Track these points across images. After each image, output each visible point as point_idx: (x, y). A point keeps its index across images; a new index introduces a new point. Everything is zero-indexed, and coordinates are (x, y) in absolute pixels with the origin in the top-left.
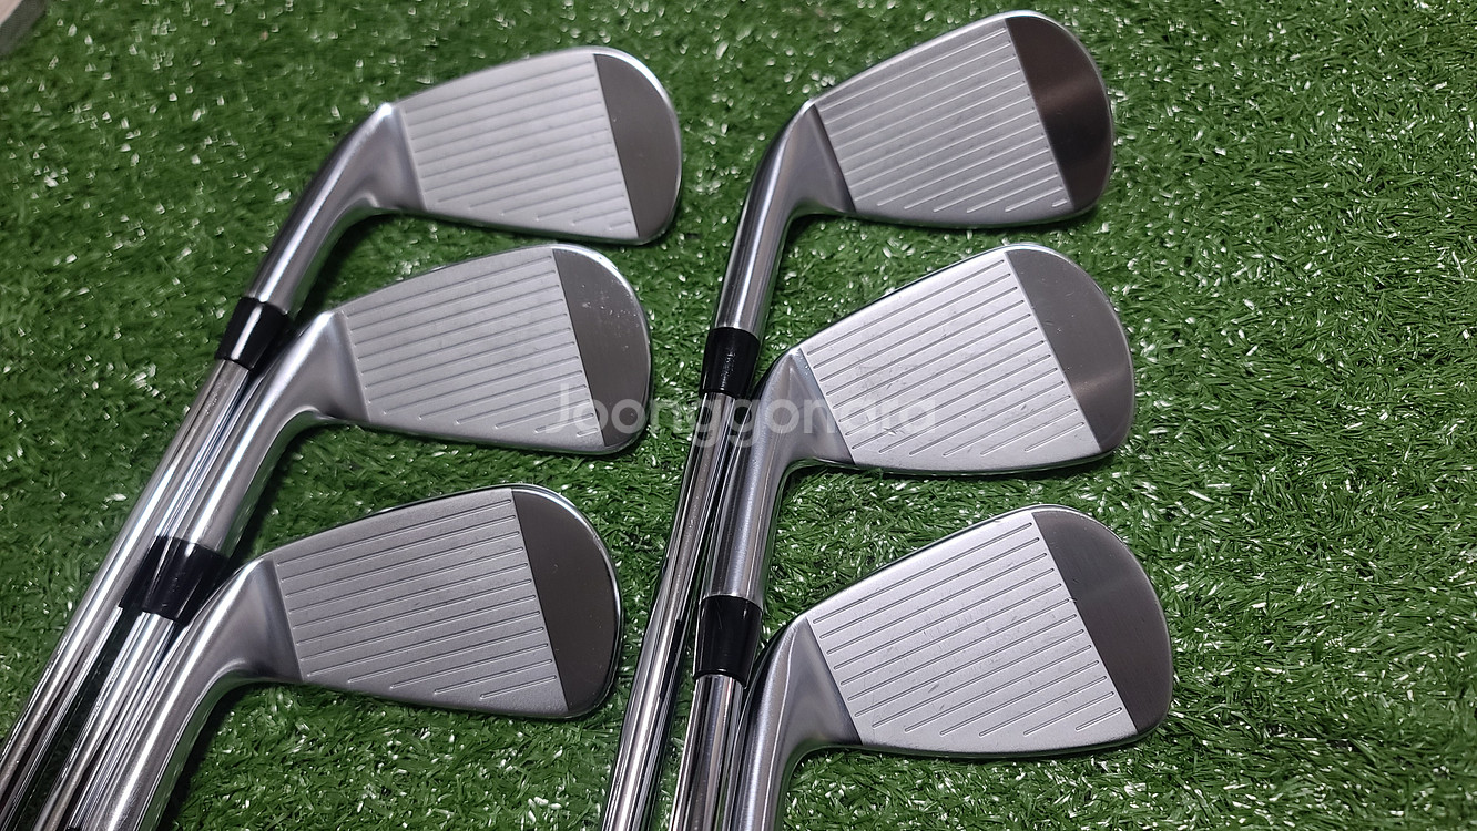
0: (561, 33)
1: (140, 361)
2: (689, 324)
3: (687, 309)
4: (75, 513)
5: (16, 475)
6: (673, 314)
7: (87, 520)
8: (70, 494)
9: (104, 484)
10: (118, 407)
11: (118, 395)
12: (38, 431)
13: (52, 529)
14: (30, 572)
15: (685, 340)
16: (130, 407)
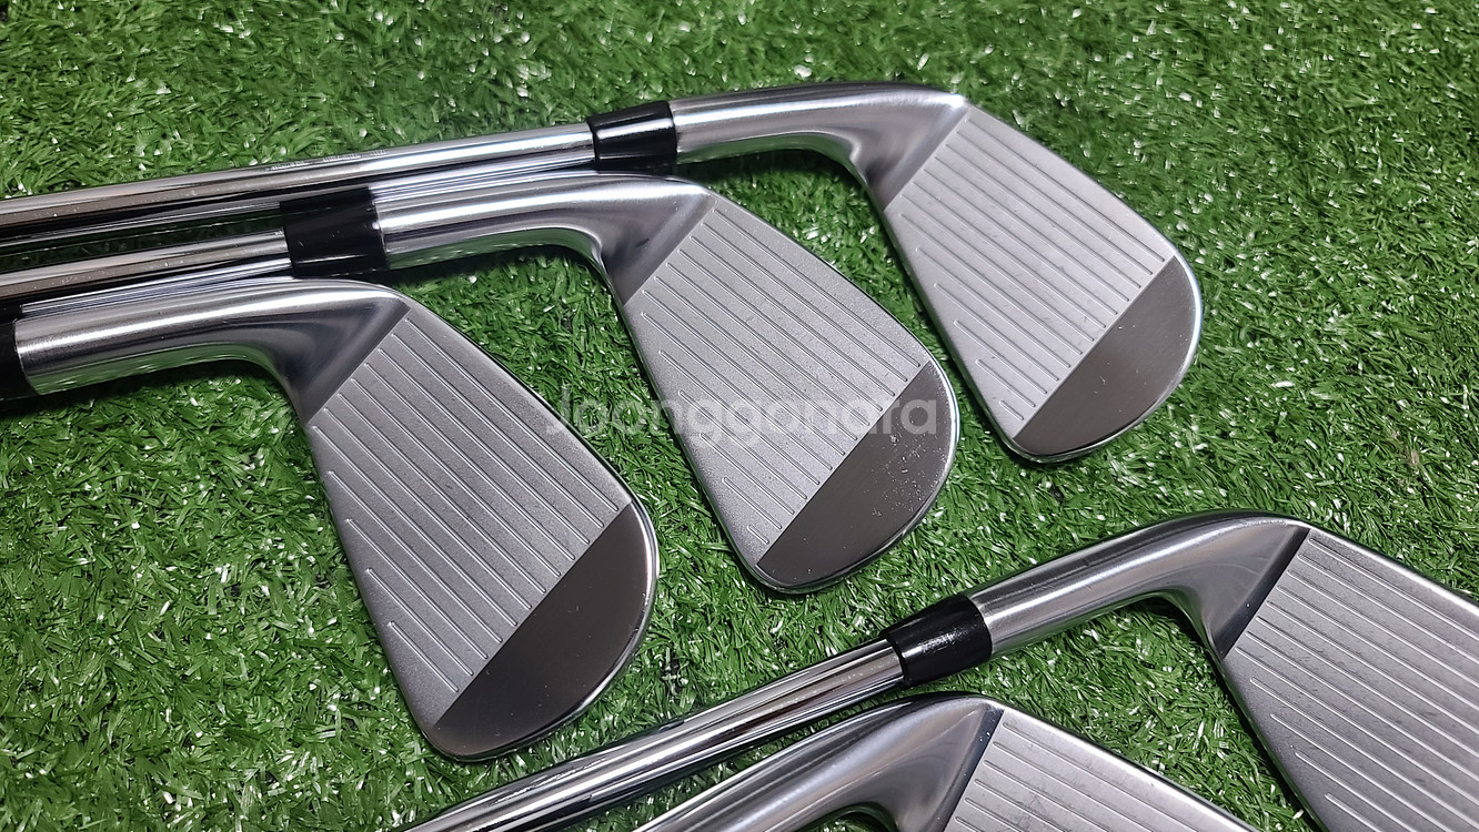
0: (1170, 210)
1: (546, 59)
2: (958, 559)
3: (972, 546)
4: (361, 105)
5: (366, 32)
6: (956, 534)
7: (362, 119)
8: (377, 90)
9: (405, 111)
10: (489, 72)
11: (500, 64)
12: (421, 22)
13: (333, 97)
14: (277, 105)
15: (937, 567)
16: (496, 82)
